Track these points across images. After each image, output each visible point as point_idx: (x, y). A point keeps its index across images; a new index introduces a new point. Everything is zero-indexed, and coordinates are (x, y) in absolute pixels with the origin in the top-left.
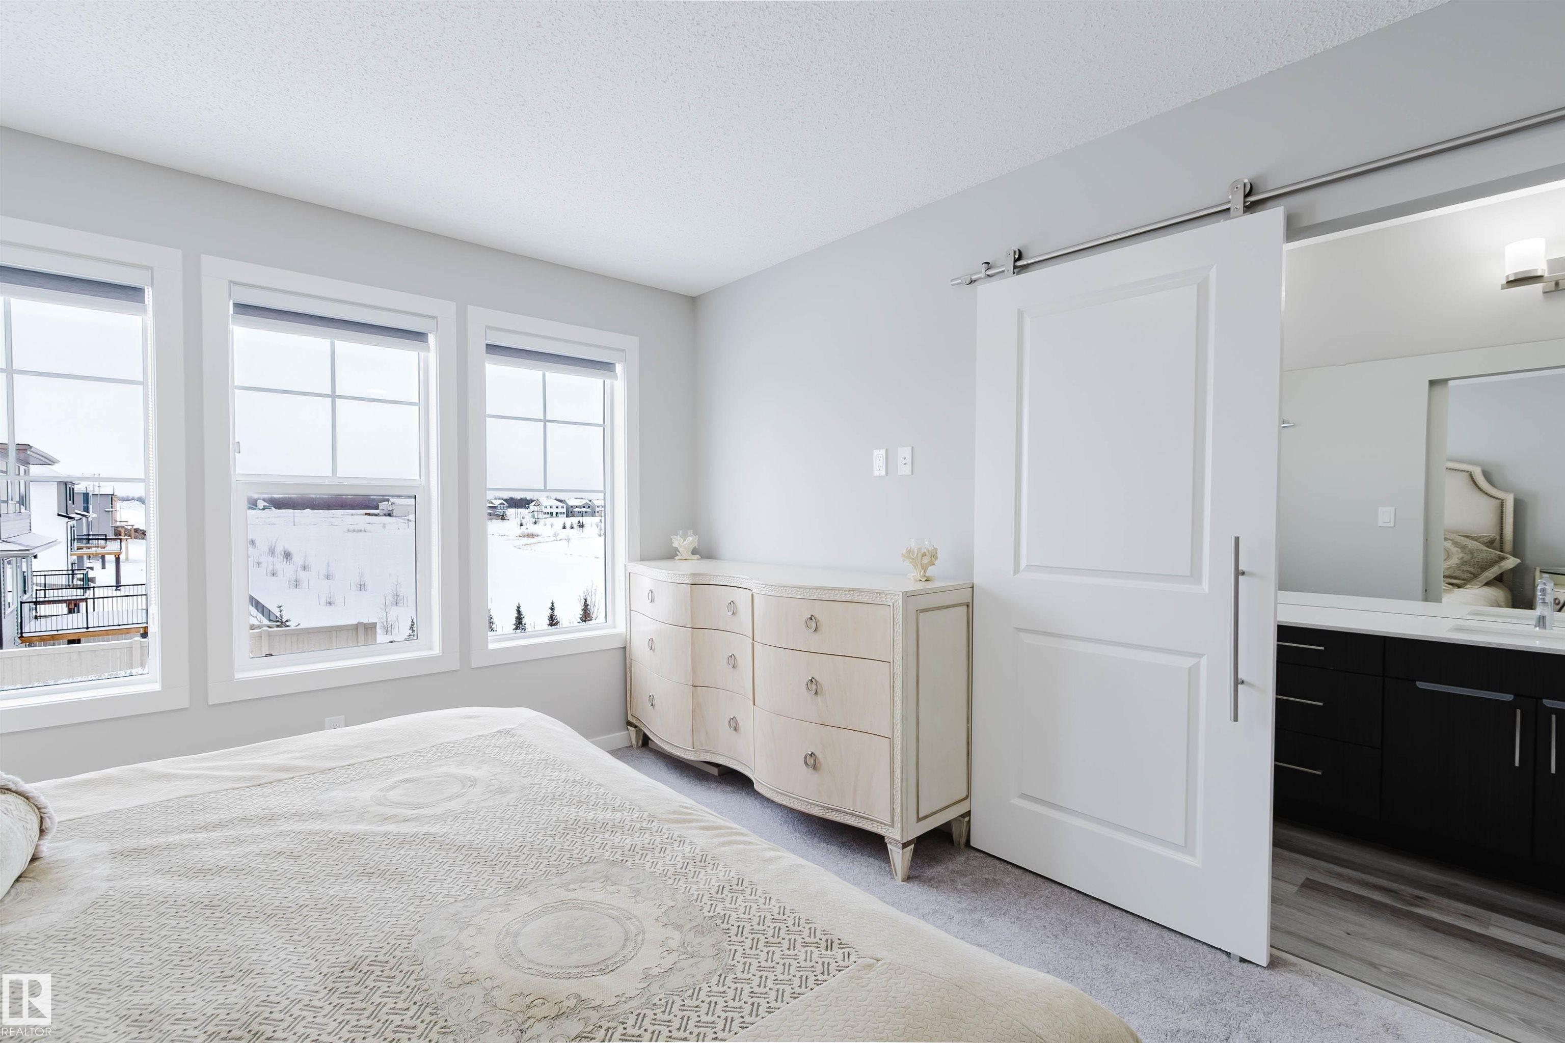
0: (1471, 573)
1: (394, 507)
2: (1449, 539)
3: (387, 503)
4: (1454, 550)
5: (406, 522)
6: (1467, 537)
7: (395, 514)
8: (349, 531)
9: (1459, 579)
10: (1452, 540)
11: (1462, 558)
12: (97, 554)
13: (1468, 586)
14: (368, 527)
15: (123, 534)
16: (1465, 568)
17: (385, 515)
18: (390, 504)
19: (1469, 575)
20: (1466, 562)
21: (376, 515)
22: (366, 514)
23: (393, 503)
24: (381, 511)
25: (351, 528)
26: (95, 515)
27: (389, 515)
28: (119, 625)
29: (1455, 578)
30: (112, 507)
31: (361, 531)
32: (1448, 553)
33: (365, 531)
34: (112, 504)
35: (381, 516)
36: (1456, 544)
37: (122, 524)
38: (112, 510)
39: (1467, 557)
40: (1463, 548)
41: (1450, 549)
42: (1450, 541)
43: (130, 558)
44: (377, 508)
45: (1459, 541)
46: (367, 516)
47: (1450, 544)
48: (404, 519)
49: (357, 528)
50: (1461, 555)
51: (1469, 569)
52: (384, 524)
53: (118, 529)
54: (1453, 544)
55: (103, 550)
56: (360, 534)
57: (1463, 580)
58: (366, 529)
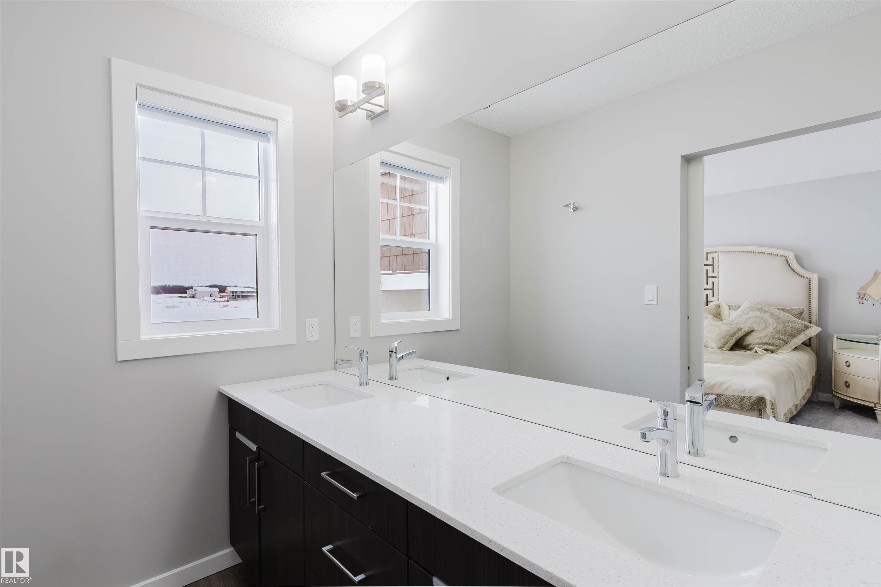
0: (782, 340)
1: (196, 292)
2: (768, 312)
3: (192, 290)
4: (771, 320)
5: (203, 301)
6: (783, 310)
7: (197, 297)
8: (167, 307)
9: (773, 346)
10: (770, 312)
11: (776, 327)
13: (780, 351)
14: (179, 305)
16: (778, 336)
17: (191, 297)
18: (194, 290)
19: (781, 342)
20: (779, 331)
21: (185, 297)
22: (179, 297)
23: (196, 290)
24: (189, 295)
25: (169, 305)
27: (193, 297)
29: (770, 344)
31: (175, 307)
32: (766, 323)
33: (177, 307)
35: (188, 297)
36: (772, 315)
39: (780, 327)
40: (778, 318)
41: (767, 320)
42: (768, 313)
44: (186, 293)
45: (775, 313)
46: (179, 298)
47: (768, 316)
48: (202, 300)
49: (172, 305)
50: (775, 325)
51: (781, 337)
52: (189, 303)
54: (769, 316)
56: (175, 309)
57: (776, 346)
58: (178, 306)
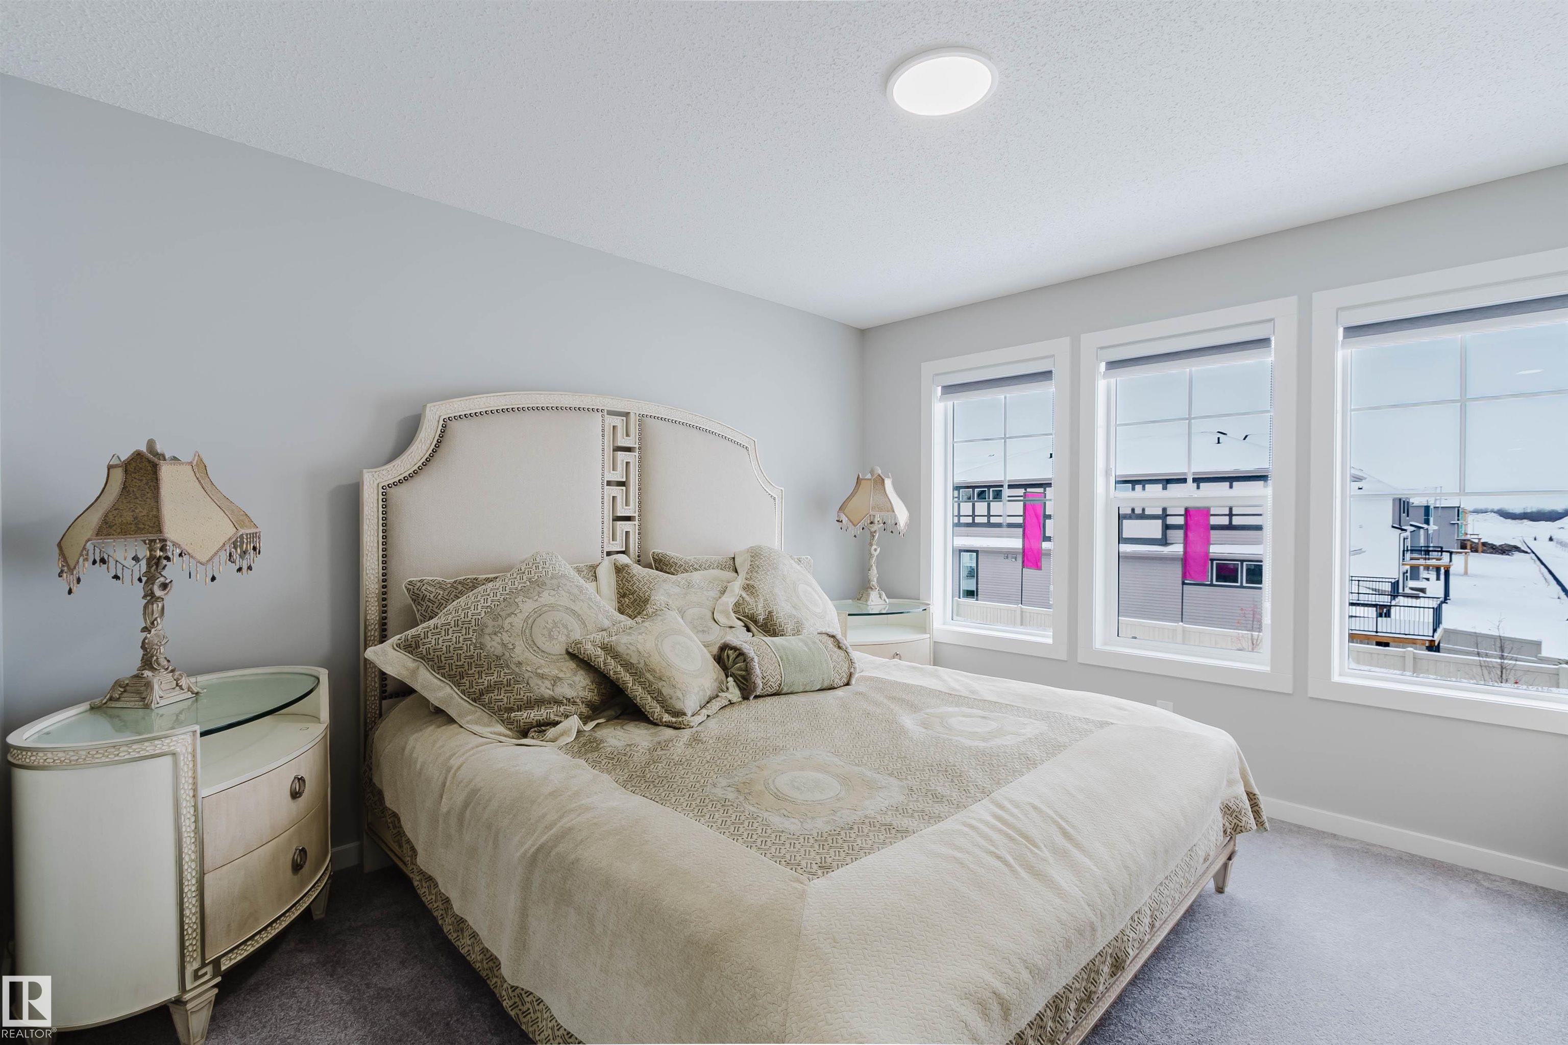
12: (1433, 566)
15: (1469, 547)
26: (1436, 528)
28: (1406, 634)
30: (1458, 520)
34: (1458, 516)
37: (1473, 536)
38: (1458, 522)
43: (1469, 572)
53: (1466, 542)
55: (1438, 561)
